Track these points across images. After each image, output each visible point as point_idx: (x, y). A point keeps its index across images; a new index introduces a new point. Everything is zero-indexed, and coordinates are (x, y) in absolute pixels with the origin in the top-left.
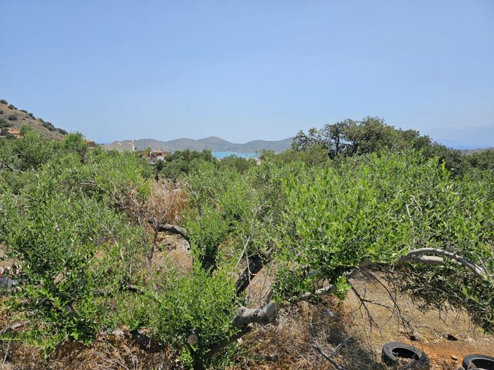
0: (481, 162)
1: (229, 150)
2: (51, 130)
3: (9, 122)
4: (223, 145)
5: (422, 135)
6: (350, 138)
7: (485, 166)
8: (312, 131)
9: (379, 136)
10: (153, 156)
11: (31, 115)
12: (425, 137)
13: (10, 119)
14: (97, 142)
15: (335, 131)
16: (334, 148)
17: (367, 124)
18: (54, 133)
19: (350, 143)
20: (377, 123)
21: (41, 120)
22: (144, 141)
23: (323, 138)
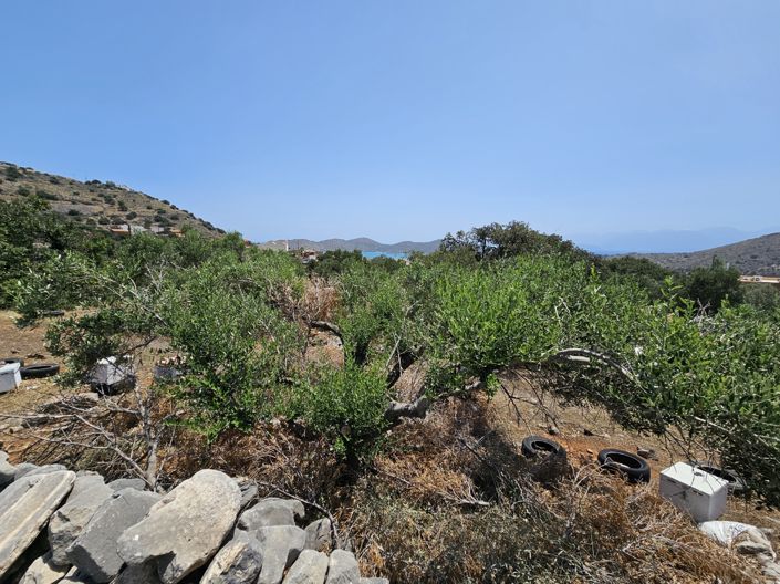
0: (620, 267)
1: (378, 250)
2: (210, 229)
3: (171, 221)
4: (373, 245)
5: (564, 240)
6: (496, 242)
7: (623, 271)
8: (460, 234)
9: (524, 240)
10: (306, 255)
11: (192, 215)
12: (568, 242)
13: (172, 218)
14: (253, 241)
15: (482, 234)
16: (481, 250)
17: (513, 227)
18: (213, 233)
19: (496, 246)
20: (522, 227)
21: (201, 220)
22: (298, 242)
23: (470, 241)
